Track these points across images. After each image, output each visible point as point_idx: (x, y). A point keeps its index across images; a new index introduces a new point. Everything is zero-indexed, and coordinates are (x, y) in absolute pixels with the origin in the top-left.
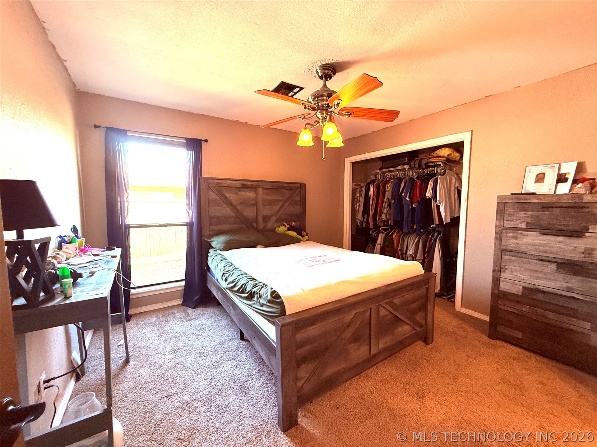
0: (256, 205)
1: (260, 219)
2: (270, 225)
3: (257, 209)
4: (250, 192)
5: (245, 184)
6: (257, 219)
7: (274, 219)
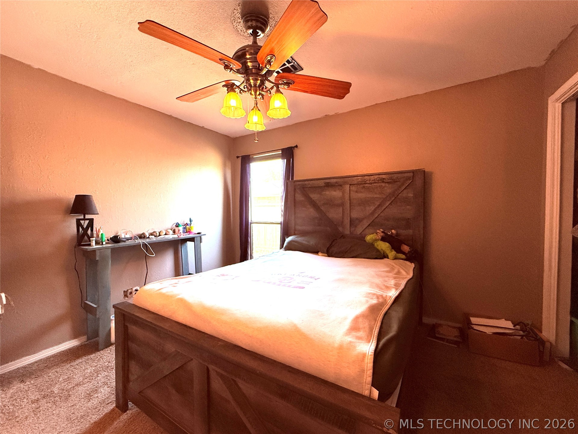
0: (342, 205)
1: (347, 222)
2: (359, 230)
3: (343, 210)
4: (335, 191)
5: (329, 182)
6: (343, 222)
7: (366, 223)
